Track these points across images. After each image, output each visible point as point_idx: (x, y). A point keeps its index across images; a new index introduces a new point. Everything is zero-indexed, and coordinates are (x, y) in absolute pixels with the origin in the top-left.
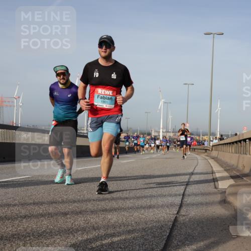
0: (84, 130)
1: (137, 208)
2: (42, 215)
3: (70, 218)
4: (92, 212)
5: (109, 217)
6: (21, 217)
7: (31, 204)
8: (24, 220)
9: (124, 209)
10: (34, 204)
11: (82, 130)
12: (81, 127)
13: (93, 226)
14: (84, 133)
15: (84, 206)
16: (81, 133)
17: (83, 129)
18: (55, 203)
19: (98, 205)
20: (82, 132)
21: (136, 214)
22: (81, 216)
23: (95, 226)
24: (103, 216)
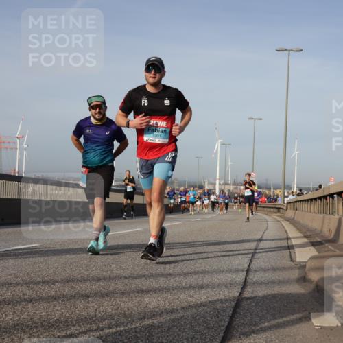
1: (185, 288)
2: (55, 298)
3: (93, 302)
4: (123, 293)
5: (147, 300)
6: (25, 300)
7: (39, 282)
8: (30, 305)
9: (167, 290)
10: (44, 282)
13: (125, 314)
15: (111, 286)
18: (73, 281)
19: (131, 284)
21: (183, 296)
22: (109, 299)
23: (128, 312)
24: (138, 299)
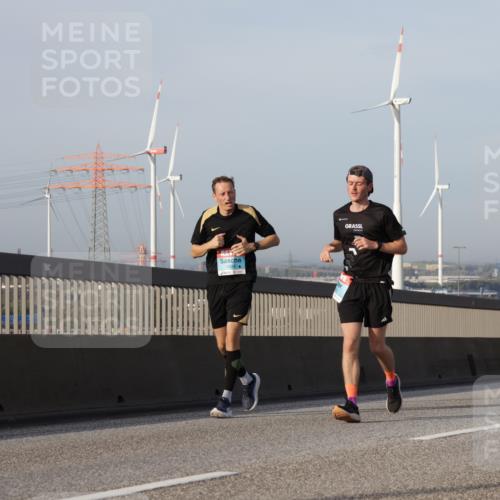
0: (435, 273)
11: (428, 273)
12: (425, 263)
14: (436, 286)
16: (423, 285)
17: (429, 267)
20: (428, 280)
